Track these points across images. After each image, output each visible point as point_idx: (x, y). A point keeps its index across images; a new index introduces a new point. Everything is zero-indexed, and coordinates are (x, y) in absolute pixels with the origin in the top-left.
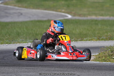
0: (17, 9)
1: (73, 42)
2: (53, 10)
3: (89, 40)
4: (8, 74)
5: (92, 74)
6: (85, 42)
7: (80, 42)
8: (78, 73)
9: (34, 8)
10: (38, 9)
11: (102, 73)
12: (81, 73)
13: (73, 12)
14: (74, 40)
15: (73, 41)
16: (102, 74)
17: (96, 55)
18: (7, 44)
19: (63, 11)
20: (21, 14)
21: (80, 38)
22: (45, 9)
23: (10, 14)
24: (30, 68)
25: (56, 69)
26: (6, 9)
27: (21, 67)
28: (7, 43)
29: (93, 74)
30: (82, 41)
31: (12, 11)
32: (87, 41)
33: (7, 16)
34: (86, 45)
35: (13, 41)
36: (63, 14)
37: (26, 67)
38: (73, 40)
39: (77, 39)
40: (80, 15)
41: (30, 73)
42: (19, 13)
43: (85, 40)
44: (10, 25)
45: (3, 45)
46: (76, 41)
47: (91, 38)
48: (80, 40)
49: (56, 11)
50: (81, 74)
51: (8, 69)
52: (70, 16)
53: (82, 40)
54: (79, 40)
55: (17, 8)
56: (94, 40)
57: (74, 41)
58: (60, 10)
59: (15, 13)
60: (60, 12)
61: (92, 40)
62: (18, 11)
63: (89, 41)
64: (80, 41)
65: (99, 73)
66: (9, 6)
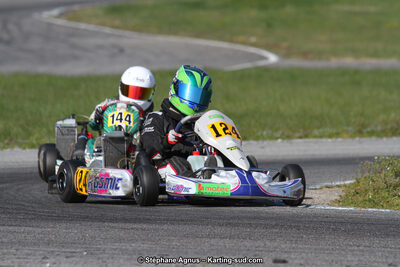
0: (109, 35)
1: (280, 140)
2: (221, 39)
3: (330, 136)
4: (63, 247)
6: (316, 143)
7: (300, 140)
8: (283, 246)
9: (160, 31)
10: (175, 33)
12: (294, 245)
13: (285, 44)
14: (283, 134)
15: (277, 138)
17: (345, 186)
19: (253, 39)
20: (122, 50)
21: (301, 130)
22: (198, 35)
23: (85, 49)
24: (135, 226)
25: (218, 230)
26: (75, 33)
27: (106, 224)
29: (331, 248)
30: (307, 140)
31: (92, 42)
32: (321, 137)
33: (76, 58)
34: (317, 153)
36: (252, 50)
37: (121, 225)
38: (278, 135)
39: (291, 133)
40: (305, 55)
41: (133, 245)
42: (114, 46)
43: (315, 137)
46: (289, 137)
47: (335, 131)
48: (300, 134)
49: (231, 41)
50: (293, 248)
51: (64, 231)
52: (272, 58)
53: (306, 136)
54: (297, 135)
55: (108, 30)
56: (345, 135)
57: (283, 139)
58: (241, 38)
59: (100, 47)
60: (244, 43)
61: (337, 135)
62: (112, 40)
63: (330, 140)
64: (301, 138)
66: (83, 26)
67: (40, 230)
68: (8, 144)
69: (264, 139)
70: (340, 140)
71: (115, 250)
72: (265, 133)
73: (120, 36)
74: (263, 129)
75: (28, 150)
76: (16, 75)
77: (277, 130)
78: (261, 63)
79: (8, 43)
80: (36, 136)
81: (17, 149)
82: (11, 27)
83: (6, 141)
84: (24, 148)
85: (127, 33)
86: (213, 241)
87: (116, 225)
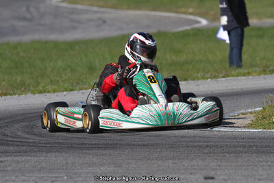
0: (96, 12)
1: (209, 80)
2: (170, 11)
3: (244, 75)
5: (244, 166)
6: (234, 80)
7: (224, 79)
9: (129, 8)
10: (139, 9)
11: (267, 162)
12: (219, 163)
13: (211, 13)
14: (212, 75)
15: (208, 78)
16: (269, 163)
18: (65, 93)
19: (191, 10)
20: (104, 22)
21: (224, 72)
22: (154, 10)
23: (80, 22)
24: (105, 152)
26: (73, 12)
27: (84, 151)
28: (66, 90)
30: (228, 78)
31: (84, 17)
32: (238, 76)
33: (74, 28)
34: (235, 87)
35: (78, 83)
36: (191, 17)
37: (95, 151)
38: (208, 76)
39: (216, 74)
41: (102, 168)
42: (100, 19)
43: (233, 76)
44: (77, 47)
45: (56, 94)
46: (215, 77)
47: (246, 71)
48: (223, 75)
49: (176, 12)
50: (219, 166)
51: (53, 158)
52: (204, 22)
53: (228, 76)
54: (221, 75)
55: (95, 9)
56: (254, 74)
57: (212, 78)
58: (183, 10)
59: (91, 20)
60: (185, 13)
61: (249, 74)
62: (98, 15)
63: (244, 78)
64: (224, 77)
65: (261, 160)
66: (79, 7)
67: (36, 159)
68: (23, 91)
69: (198, 79)
70: (250, 77)
71: (88, 173)
72: (199, 75)
73: (104, 12)
74: (198, 72)
75: (37, 95)
76: (33, 42)
77: (207, 73)
78: (197, 26)
79: (30, 20)
80: (42, 85)
81: (29, 95)
82: (32, 9)
83: (23, 89)
84: (34, 94)
85: (109, 10)
86: (160, 163)
87: (91, 152)
